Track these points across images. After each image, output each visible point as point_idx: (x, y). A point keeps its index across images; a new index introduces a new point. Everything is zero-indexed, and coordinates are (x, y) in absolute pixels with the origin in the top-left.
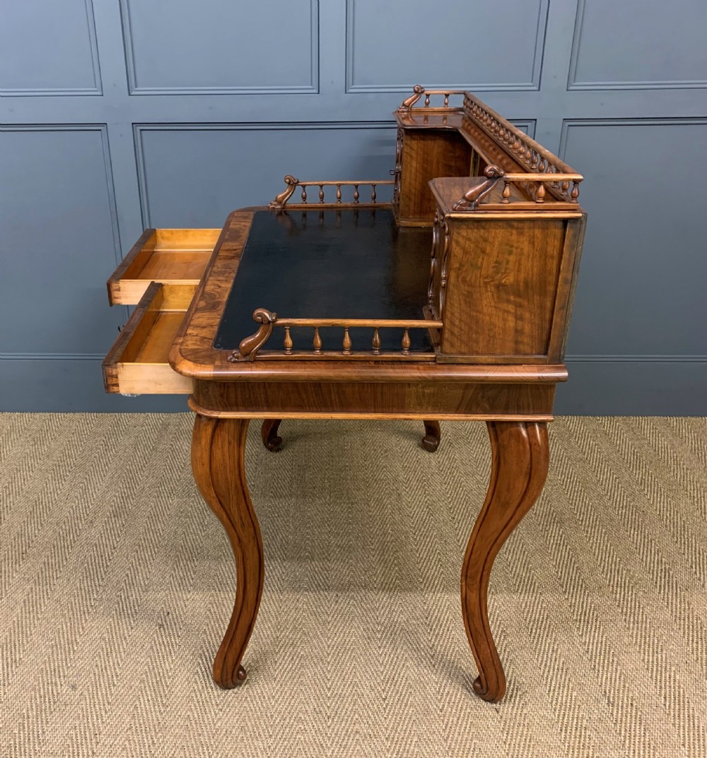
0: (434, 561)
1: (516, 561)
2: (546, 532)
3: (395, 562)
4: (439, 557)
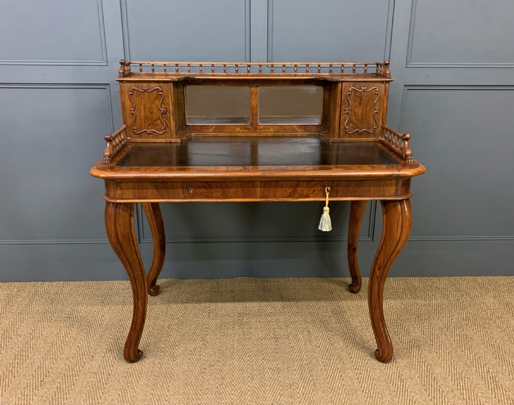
0: (337, 377)
1: (393, 375)
2: (410, 354)
3: (311, 378)
4: (341, 374)
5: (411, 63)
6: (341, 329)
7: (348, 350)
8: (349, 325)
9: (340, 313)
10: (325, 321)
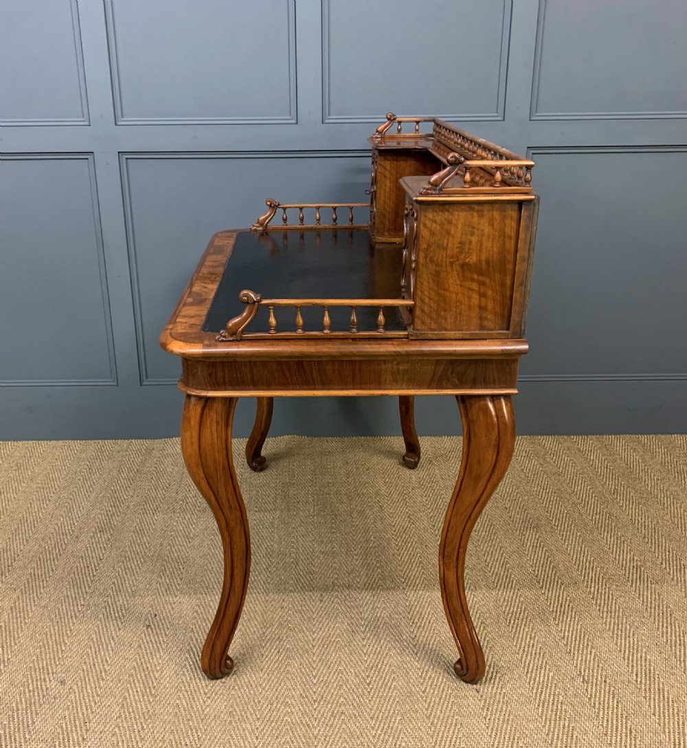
3: (378, 565)
4: (420, 560)
5: (537, 114)
6: (428, 504)
7: (435, 531)
8: (440, 498)
9: (429, 483)
10: (406, 494)
